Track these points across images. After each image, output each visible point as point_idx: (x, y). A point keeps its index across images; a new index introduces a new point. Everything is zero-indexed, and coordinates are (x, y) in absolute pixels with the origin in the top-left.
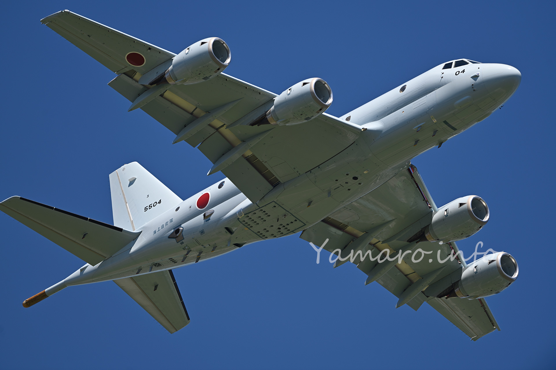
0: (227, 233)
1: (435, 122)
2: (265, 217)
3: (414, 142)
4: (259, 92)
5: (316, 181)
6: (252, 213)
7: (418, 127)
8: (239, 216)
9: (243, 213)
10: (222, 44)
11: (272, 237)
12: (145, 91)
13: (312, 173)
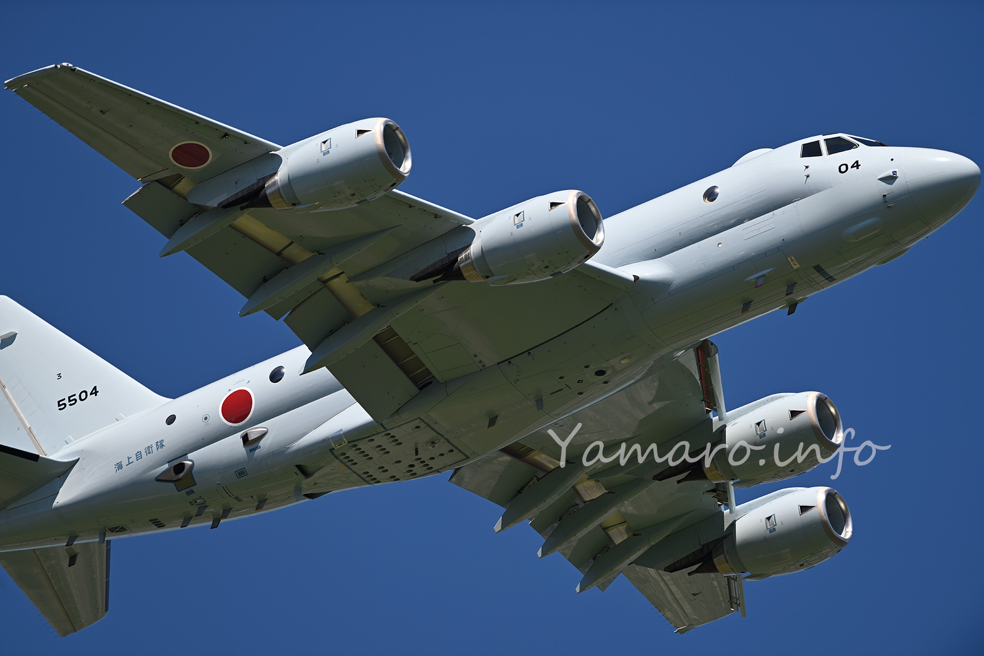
0: (298, 475)
1: (794, 268)
2: (390, 447)
3: (741, 306)
4: (437, 215)
5: (518, 380)
6: (367, 439)
7: (758, 277)
8: (335, 445)
9: (345, 439)
10: (394, 131)
11: (391, 481)
12: (197, 216)
13: (512, 365)
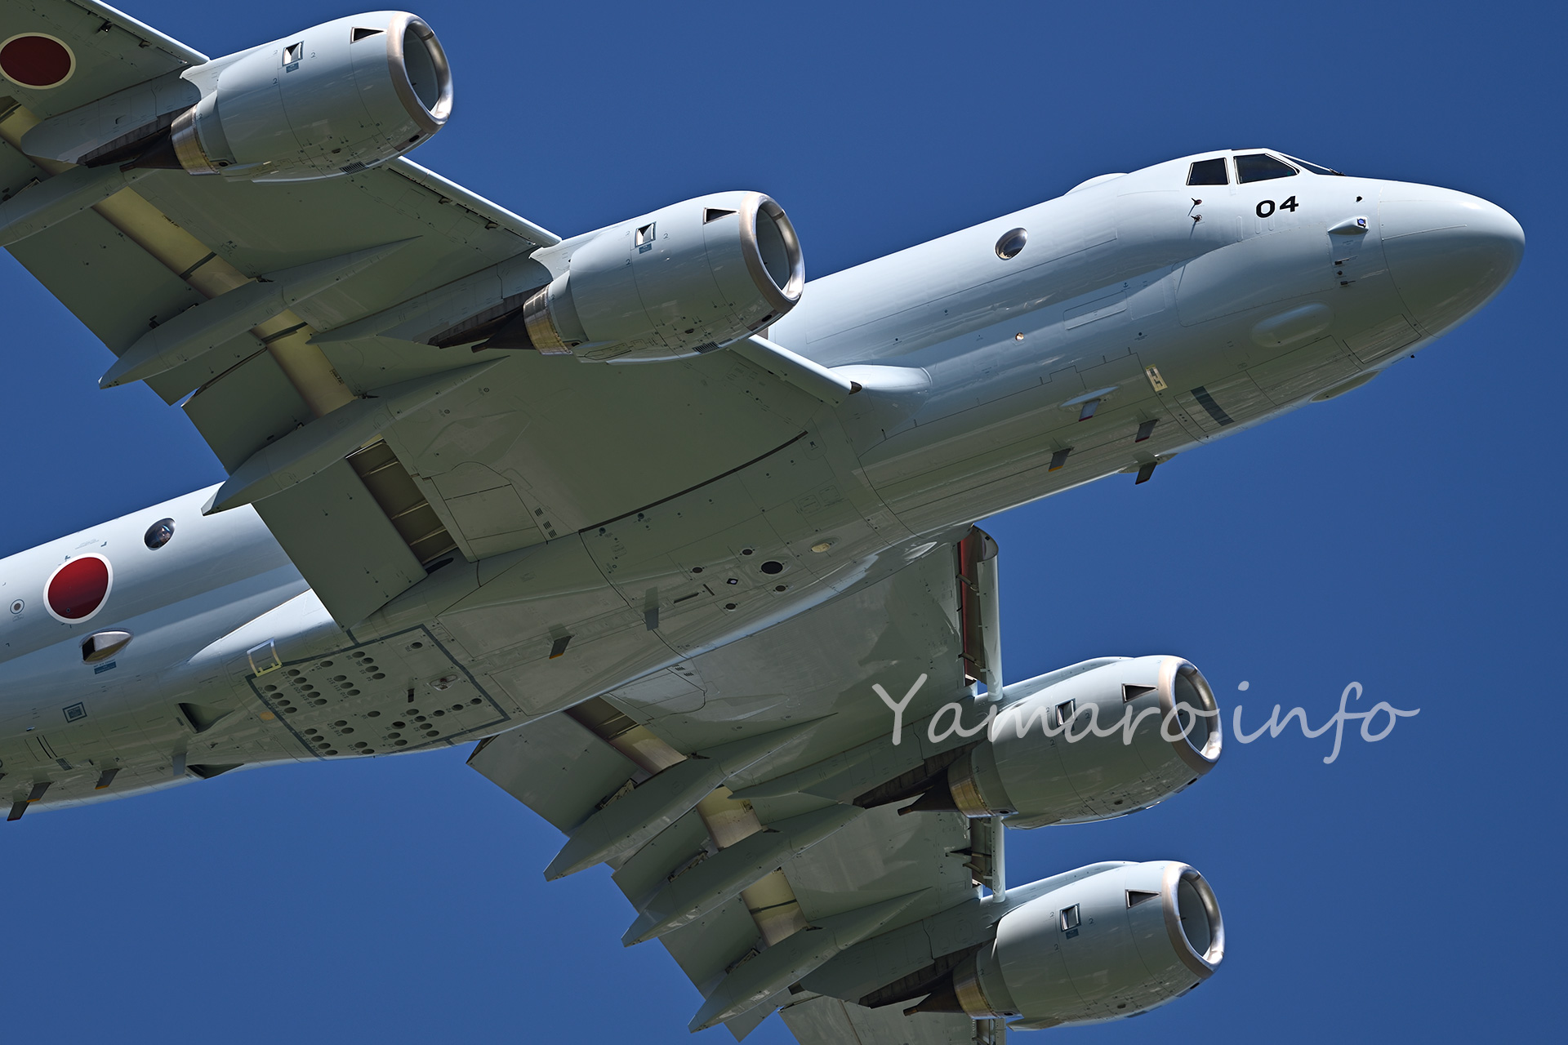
0: (182, 724)
1: (1157, 390)
2: (361, 681)
3: (1049, 457)
5: (615, 566)
6: (319, 662)
7: (1087, 403)
8: (257, 669)
9: (277, 659)
10: (424, 39)
11: (358, 753)
12: (36, 184)
13: (607, 536)
